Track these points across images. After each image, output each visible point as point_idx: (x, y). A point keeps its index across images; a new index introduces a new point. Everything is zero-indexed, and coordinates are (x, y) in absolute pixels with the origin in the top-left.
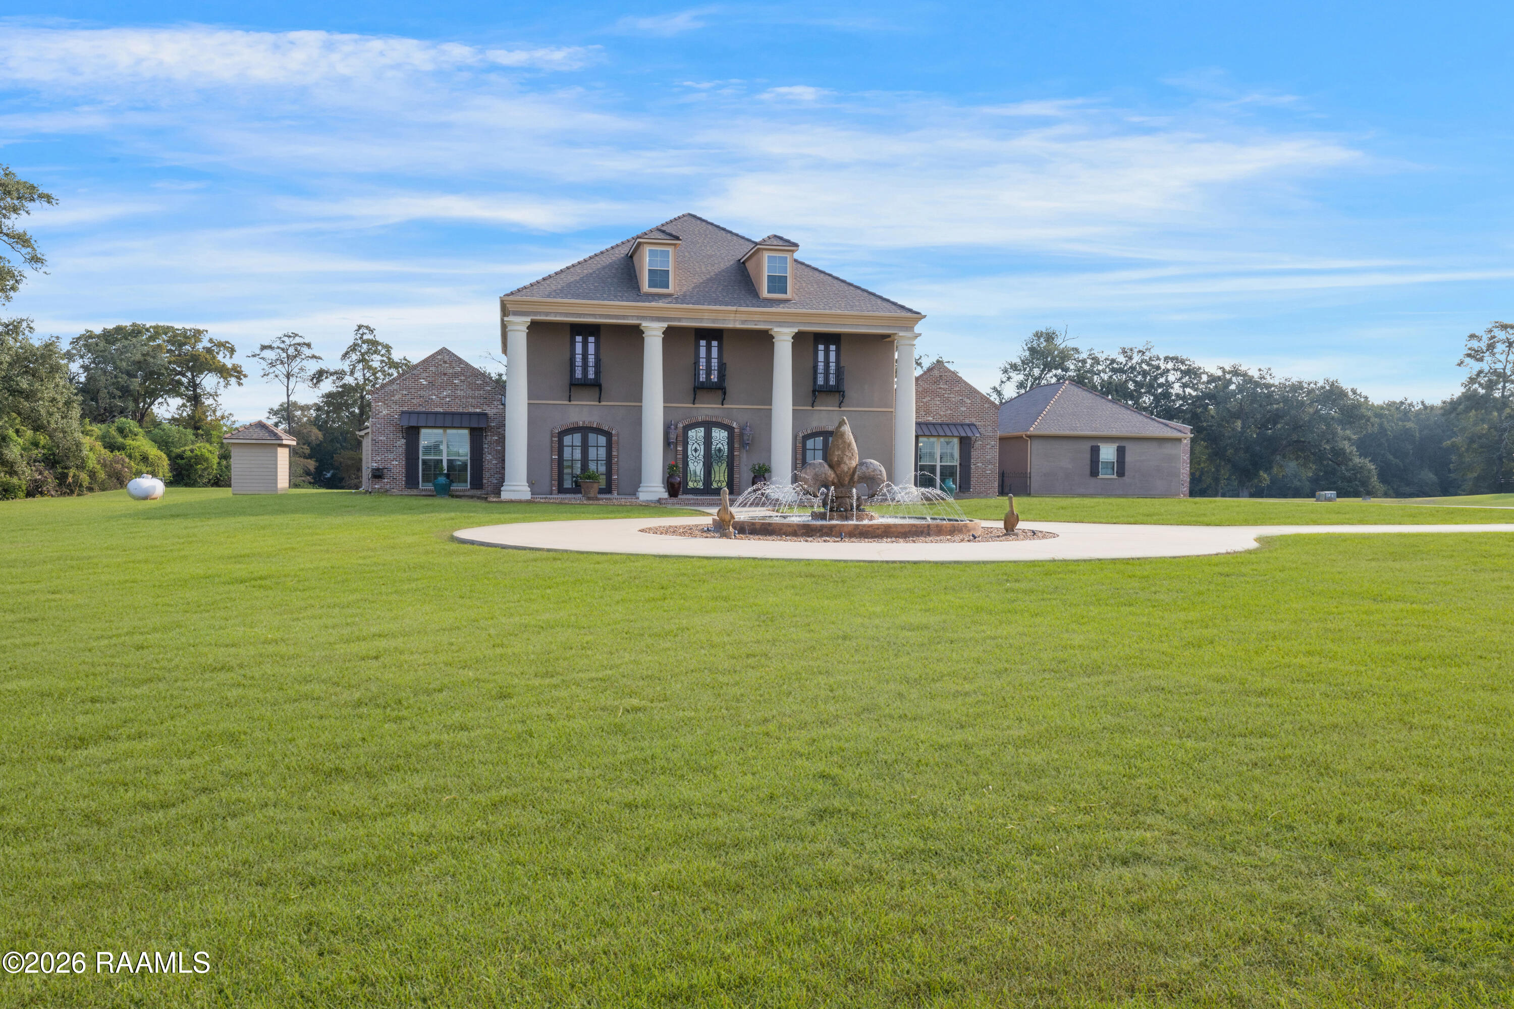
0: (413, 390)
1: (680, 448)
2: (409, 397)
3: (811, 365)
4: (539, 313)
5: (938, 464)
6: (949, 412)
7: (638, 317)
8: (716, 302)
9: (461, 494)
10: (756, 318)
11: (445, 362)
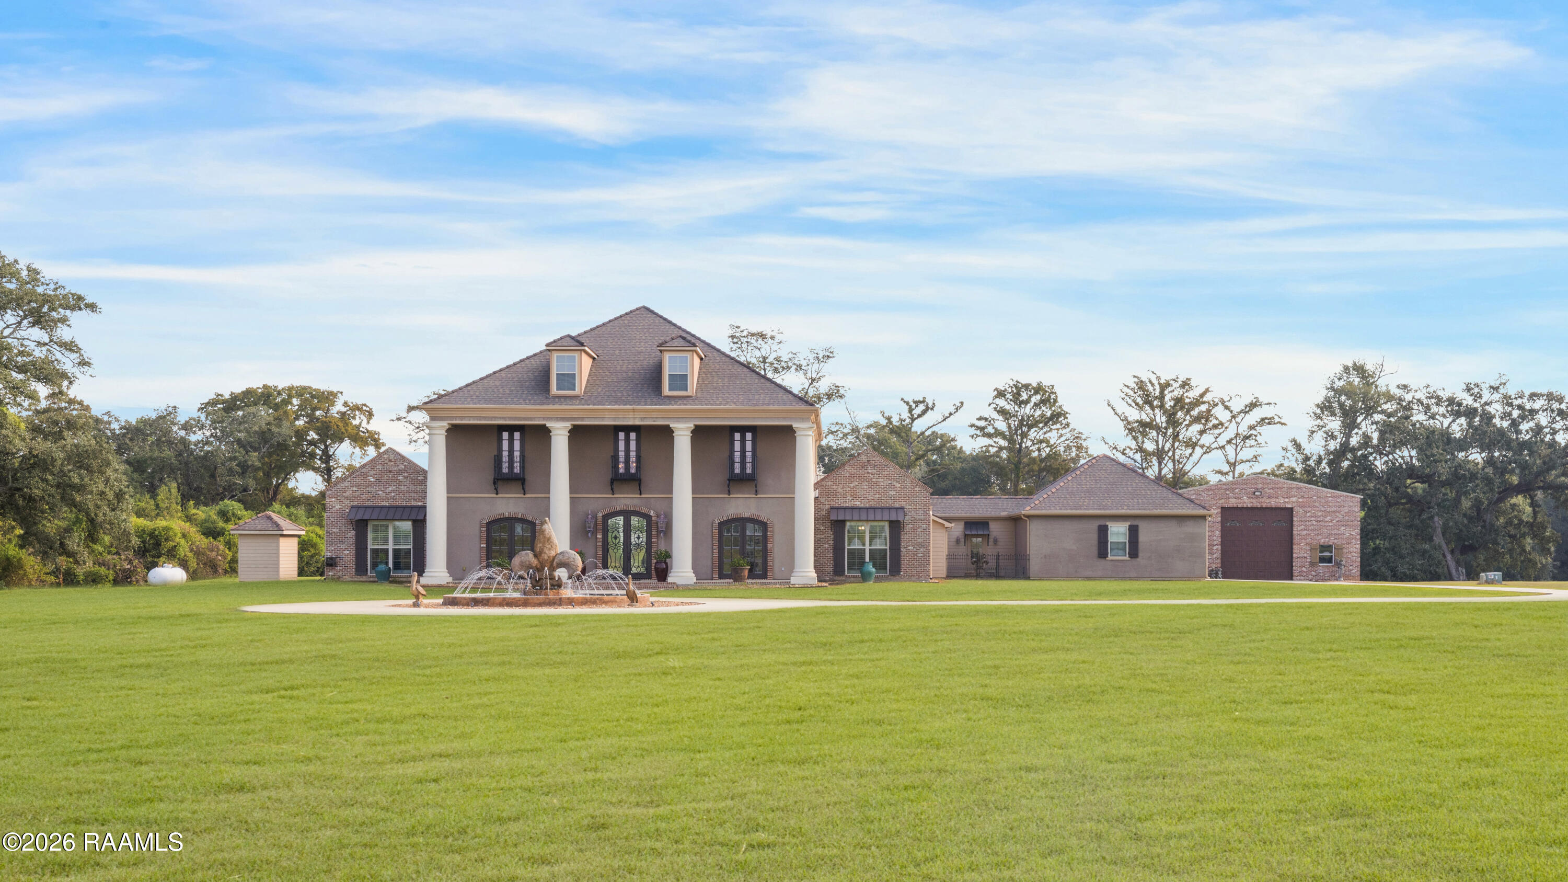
0: (362, 487)
1: (599, 536)
2: (358, 493)
3: (727, 454)
4: (455, 418)
5: (867, 548)
6: (877, 496)
7: (544, 418)
8: (618, 401)
9: (405, 580)
10: (655, 415)
11: (390, 461)
